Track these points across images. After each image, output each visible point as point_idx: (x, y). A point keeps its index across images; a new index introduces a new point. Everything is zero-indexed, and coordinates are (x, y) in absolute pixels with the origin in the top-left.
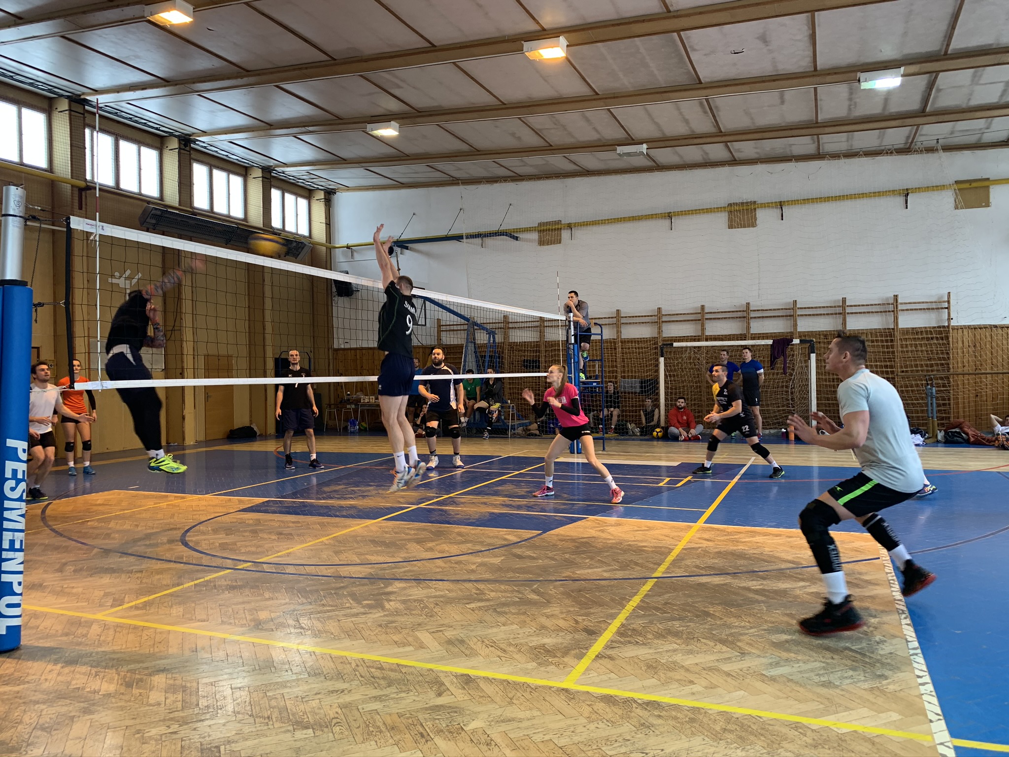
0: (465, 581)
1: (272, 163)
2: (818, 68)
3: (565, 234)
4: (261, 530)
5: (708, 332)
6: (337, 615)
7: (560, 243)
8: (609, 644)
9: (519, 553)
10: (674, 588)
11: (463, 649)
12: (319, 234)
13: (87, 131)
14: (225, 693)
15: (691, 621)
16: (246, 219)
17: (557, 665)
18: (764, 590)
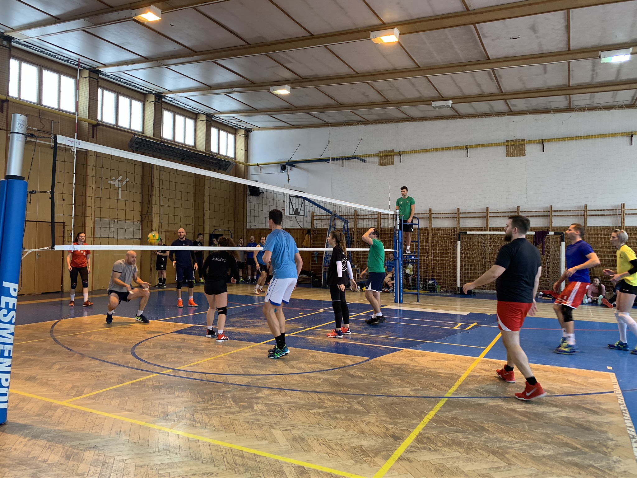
0: (312, 392)
1: (212, 111)
2: (571, 48)
3: (396, 159)
4: (184, 347)
5: (491, 225)
6: (220, 413)
7: (393, 164)
8: (409, 448)
9: (352, 373)
10: (460, 406)
11: (303, 445)
12: (241, 157)
13: (100, 90)
14: (130, 469)
15: (471, 434)
16: (195, 146)
17: (369, 464)
18: (526, 412)
